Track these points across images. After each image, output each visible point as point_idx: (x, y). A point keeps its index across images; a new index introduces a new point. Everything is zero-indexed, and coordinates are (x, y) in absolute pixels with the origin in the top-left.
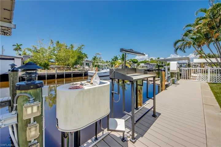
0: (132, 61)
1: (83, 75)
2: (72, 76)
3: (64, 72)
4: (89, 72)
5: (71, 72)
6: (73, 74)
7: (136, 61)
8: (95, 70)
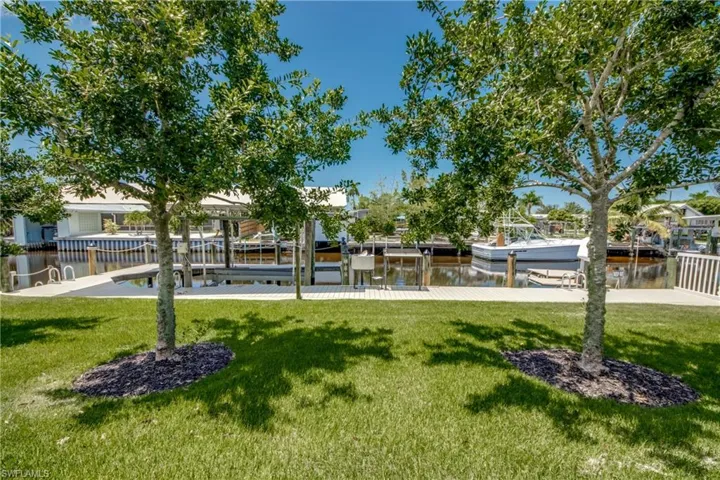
1: (459, 253)
2: (432, 253)
4: (473, 245)
8: (495, 241)
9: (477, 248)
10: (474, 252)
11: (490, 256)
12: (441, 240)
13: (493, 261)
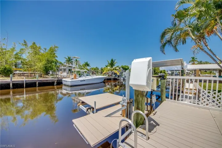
0: (123, 68)
1: (55, 84)
2: (37, 85)
3: (24, 80)
4: (63, 79)
5: (36, 79)
6: (38, 82)
7: (127, 68)
8: (73, 77)
9: (65, 81)
10: (64, 83)
11: (70, 84)
12: (47, 78)
13: (71, 86)
